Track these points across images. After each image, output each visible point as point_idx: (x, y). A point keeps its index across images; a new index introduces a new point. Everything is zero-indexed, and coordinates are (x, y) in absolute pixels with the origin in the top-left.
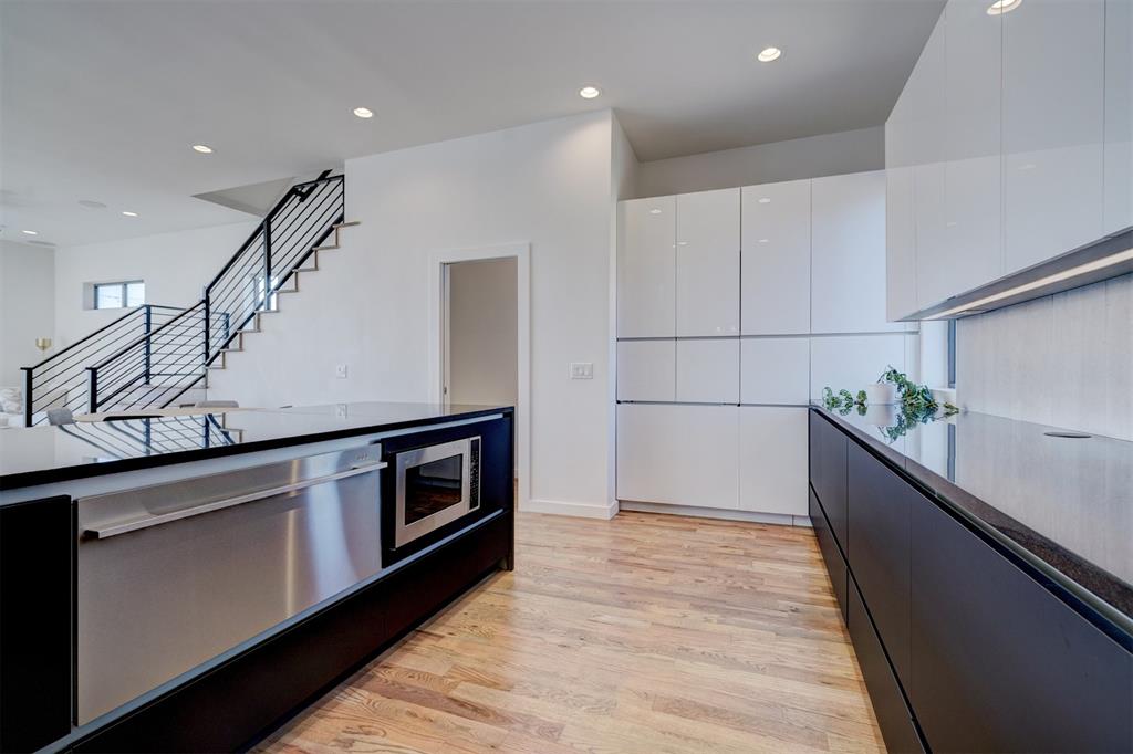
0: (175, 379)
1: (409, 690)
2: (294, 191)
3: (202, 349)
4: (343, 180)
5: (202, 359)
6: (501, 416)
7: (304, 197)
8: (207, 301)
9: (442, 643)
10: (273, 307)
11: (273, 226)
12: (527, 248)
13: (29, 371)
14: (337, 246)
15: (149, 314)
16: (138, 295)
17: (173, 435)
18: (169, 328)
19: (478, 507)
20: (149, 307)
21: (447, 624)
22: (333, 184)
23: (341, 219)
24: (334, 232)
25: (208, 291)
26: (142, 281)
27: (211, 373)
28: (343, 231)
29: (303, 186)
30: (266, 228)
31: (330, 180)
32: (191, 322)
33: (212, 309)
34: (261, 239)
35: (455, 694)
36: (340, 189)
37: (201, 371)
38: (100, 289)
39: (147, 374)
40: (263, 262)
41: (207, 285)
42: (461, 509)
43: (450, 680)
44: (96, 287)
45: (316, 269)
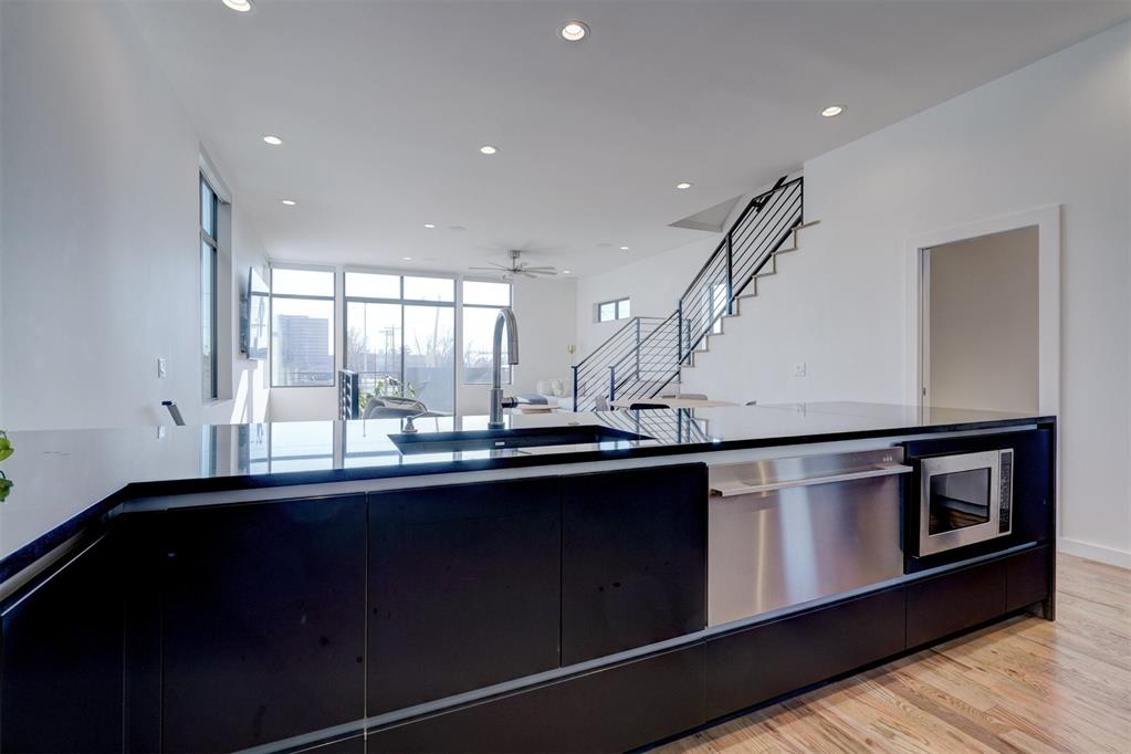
0: (660, 375)
1: (942, 709)
2: (753, 203)
3: (676, 351)
4: (802, 183)
5: (676, 359)
6: (1034, 427)
7: (761, 207)
8: (679, 311)
9: (968, 674)
10: (734, 311)
11: (733, 240)
12: (1058, 209)
13: (576, 368)
14: (795, 248)
15: (638, 324)
16: (625, 309)
17: (657, 420)
18: (656, 334)
19: (1009, 532)
20: (638, 318)
21: (971, 655)
22: (791, 188)
23: (800, 220)
24: (792, 234)
25: (681, 302)
26: (627, 299)
27: (683, 370)
28: (801, 232)
29: (761, 197)
30: (728, 241)
31: (787, 185)
32: (668, 330)
33: (683, 317)
34: (724, 252)
35: (1006, 737)
36: (798, 191)
37: (676, 369)
38: (603, 307)
39: (637, 372)
40: (725, 272)
41: (680, 297)
42: (988, 531)
43: (996, 721)
44: (600, 306)
45: (775, 272)
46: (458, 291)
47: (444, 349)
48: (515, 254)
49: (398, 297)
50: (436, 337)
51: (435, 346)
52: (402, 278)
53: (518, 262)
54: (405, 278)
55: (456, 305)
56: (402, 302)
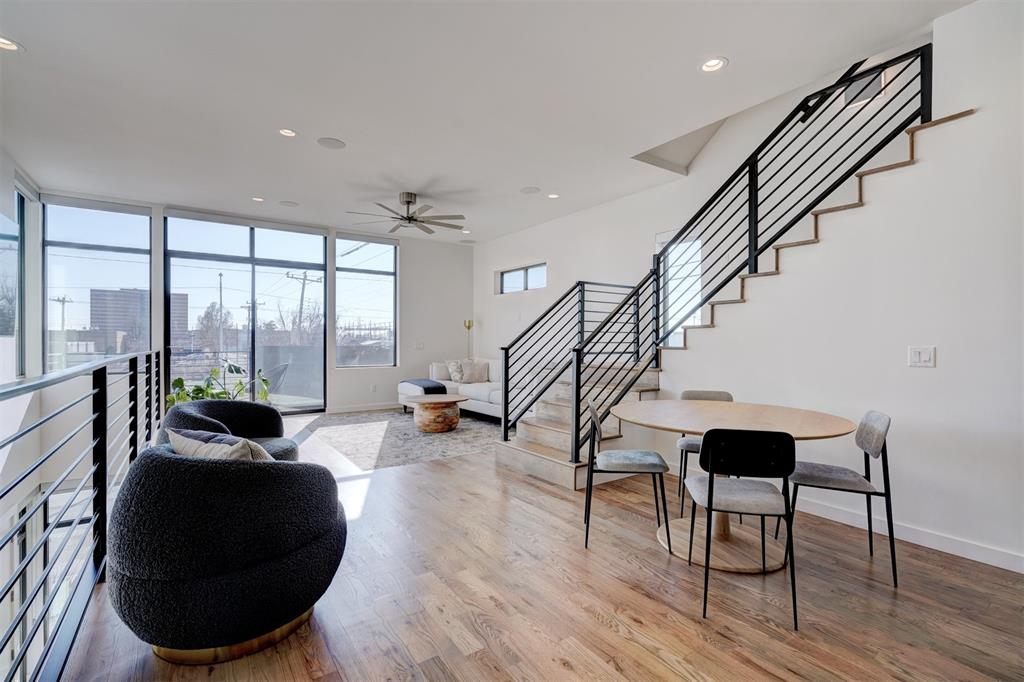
2: (803, 106)
8: (658, 271)
11: (761, 166)
13: (506, 350)
15: (582, 291)
20: (581, 284)
25: (657, 260)
30: (750, 168)
38: (506, 276)
44: (502, 274)
45: (861, 203)
46: (329, 250)
47: (312, 326)
48: (410, 198)
49: (248, 255)
50: (301, 312)
51: (300, 322)
52: (252, 229)
53: (413, 208)
54: (257, 230)
55: (327, 267)
56: (252, 260)
